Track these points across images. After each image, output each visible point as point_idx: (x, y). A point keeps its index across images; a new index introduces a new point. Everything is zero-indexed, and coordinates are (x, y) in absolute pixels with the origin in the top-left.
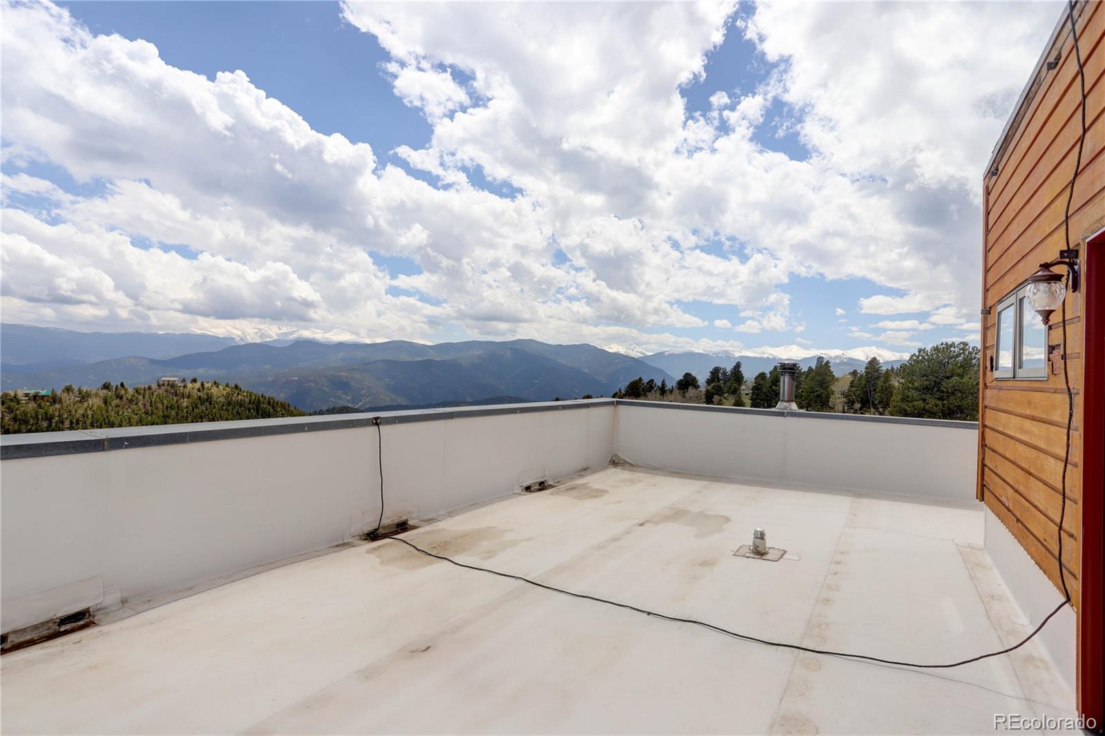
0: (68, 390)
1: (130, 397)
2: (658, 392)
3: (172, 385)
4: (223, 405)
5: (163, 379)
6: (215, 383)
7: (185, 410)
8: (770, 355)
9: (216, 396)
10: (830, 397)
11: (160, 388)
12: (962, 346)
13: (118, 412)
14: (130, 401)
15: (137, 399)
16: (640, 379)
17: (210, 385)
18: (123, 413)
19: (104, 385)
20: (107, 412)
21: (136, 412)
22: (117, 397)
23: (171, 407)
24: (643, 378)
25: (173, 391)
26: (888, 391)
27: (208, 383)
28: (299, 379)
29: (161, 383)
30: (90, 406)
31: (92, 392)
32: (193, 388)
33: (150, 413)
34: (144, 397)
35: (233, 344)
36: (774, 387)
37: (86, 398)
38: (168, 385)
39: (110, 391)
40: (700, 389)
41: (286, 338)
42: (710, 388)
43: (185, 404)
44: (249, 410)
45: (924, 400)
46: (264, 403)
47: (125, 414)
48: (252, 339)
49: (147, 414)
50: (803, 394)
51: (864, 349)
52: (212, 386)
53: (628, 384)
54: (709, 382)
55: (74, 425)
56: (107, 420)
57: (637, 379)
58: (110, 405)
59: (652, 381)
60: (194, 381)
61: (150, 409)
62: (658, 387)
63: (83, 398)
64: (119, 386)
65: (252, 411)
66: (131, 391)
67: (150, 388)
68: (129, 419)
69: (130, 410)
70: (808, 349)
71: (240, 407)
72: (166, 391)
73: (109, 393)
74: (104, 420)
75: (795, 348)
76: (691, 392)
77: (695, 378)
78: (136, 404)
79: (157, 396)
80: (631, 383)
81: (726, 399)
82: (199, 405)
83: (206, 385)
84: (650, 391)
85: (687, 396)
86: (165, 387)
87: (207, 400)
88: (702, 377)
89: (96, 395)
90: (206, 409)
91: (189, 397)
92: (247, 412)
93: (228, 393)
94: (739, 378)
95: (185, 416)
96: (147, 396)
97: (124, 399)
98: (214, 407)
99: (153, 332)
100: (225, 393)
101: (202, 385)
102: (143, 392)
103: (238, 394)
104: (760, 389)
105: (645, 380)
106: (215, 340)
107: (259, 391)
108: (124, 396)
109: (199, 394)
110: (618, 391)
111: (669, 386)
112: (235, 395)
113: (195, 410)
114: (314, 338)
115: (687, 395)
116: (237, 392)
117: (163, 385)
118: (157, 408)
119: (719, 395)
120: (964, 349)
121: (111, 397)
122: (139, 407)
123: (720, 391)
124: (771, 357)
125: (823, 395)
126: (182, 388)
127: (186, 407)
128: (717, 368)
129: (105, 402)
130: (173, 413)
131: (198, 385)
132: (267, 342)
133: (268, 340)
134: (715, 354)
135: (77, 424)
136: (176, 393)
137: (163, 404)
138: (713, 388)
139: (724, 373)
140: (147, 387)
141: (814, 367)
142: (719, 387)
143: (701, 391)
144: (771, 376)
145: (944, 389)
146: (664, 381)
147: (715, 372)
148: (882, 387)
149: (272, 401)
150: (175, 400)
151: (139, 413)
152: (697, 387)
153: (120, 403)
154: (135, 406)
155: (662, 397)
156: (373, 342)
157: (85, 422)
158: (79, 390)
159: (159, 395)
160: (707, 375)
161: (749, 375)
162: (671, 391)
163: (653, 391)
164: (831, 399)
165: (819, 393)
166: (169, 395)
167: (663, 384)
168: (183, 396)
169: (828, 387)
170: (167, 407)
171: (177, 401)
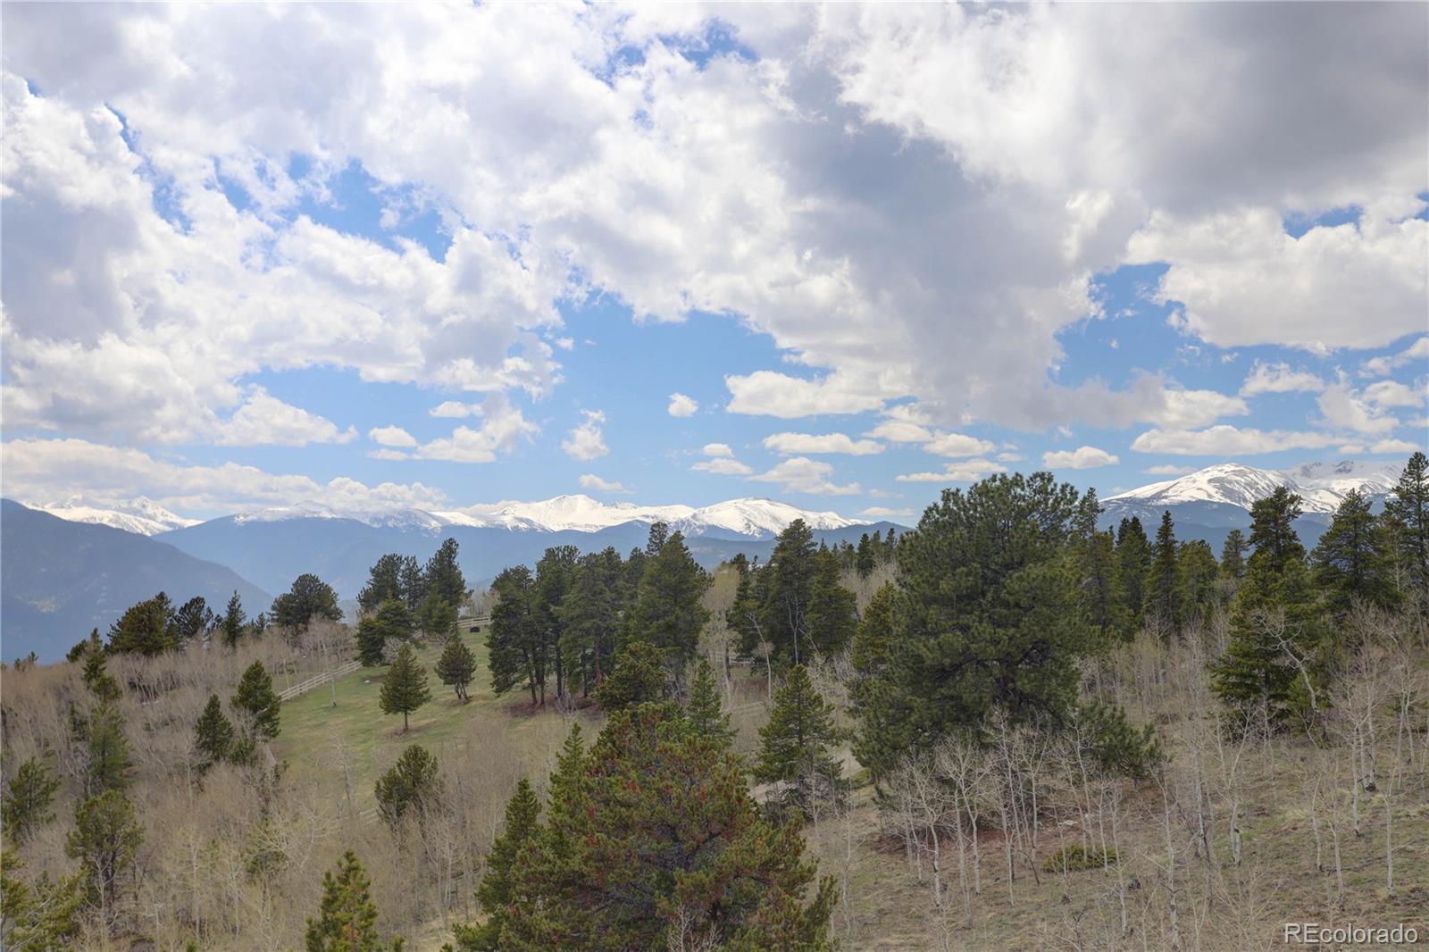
2: (219, 636)
8: (521, 520)
10: (698, 631)
12: (1038, 483)
16: (161, 597)
24: (169, 595)
26: (838, 605)
36: (552, 608)
40: (343, 621)
42: (372, 616)
45: (965, 629)
50: (632, 623)
51: (740, 502)
53: (120, 613)
54: (367, 600)
57: (152, 597)
59: (198, 602)
62: (219, 619)
70: (614, 505)
75: (581, 501)
76: (318, 629)
77: (328, 590)
80: (131, 612)
81: (418, 646)
84: (191, 634)
85: (305, 643)
88: (348, 589)
94: (451, 586)
104: (515, 614)
105: (177, 601)
110: (88, 638)
111: (250, 616)
115: (306, 639)
119: (399, 635)
120: (1042, 491)
123: (400, 623)
124: (523, 526)
125: (682, 625)
128: (391, 558)
134: (375, 519)
138: (381, 616)
139: (412, 574)
141: (644, 550)
142: (398, 612)
143: (345, 627)
144: (541, 578)
145: (1011, 599)
146: (234, 602)
147: (386, 572)
148: (819, 596)
152: (332, 614)
155: (229, 649)
160: (364, 581)
161: (477, 575)
162: (258, 631)
163: (202, 633)
164: (702, 634)
165: (672, 618)
167: (234, 609)
169: (692, 601)
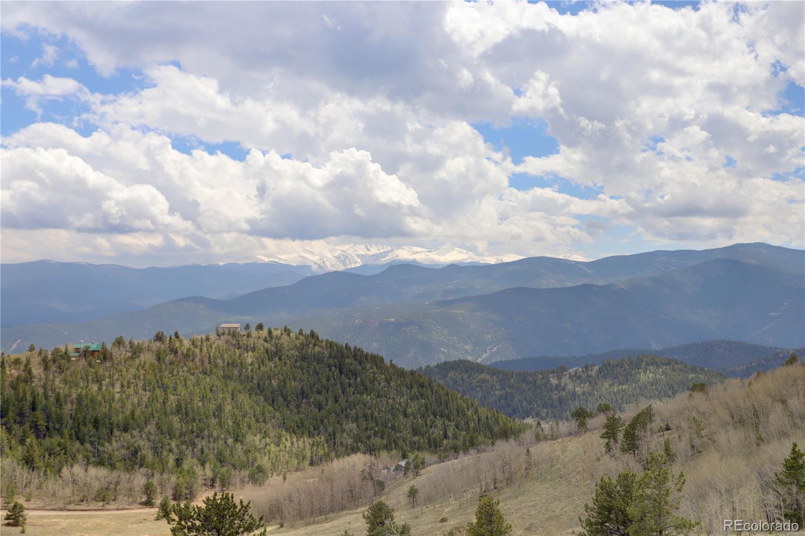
0: (119, 344)
1: (185, 352)
3: (233, 334)
4: (296, 361)
5: (223, 325)
6: (286, 329)
7: (250, 368)
9: (286, 348)
11: (219, 339)
13: (173, 371)
14: (186, 356)
15: (193, 352)
17: (279, 332)
18: (178, 372)
19: (157, 336)
20: (160, 371)
21: (192, 371)
22: (171, 350)
23: (233, 364)
25: (234, 342)
27: (277, 329)
28: (395, 320)
29: (221, 331)
30: (142, 363)
31: (144, 346)
32: (259, 338)
33: (208, 372)
34: (201, 350)
35: (309, 275)
37: (137, 353)
38: (229, 334)
39: (163, 343)
41: (376, 262)
43: (249, 360)
44: (329, 366)
46: (348, 357)
47: (181, 373)
48: (333, 266)
49: (205, 373)
52: (282, 334)
55: (126, 388)
56: (160, 382)
58: (164, 363)
60: (260, 327)
61: (208, 366)
63: (135, 353)
64: (173, 337)
65: (333, 368)
66: (186, 343)
67: (208, 339)
68: (185, 380)
69: (185, 369)
71: (318, 364)
72: (227, 342)
73: (162, 346)
74: (157, 382)
78: (193, 361)
79: (216, 349)
82: (266, 361)
83: (275, 333)
86: (226, 336)
87: (276, 353)
89: (149, 349)
90: (276, 366)
91: (254, 349)
92: (327, 369)
93: (302, 344)
95: (250, 376)
96: (205, 349)
97: (180, 353)
98: (285, 364)
99: (214, 262)
100: (297, 342)
101: (270, 332)
102: (199, 344)
103: (315, 345)
106: (285, 269)
107: (342, 340)
108: (179, 350)
109: (266, 345)
112: (311, 346)
113: (262, 368)
114: (414, 261)
116: (313, 342)
117: (223, 334)
118: (216, 366)
121: (165, 351)
122: (195, 364)
126: (245, 337)
127: (251, 365)
129: (159, 358)
130: (236, 372)
131: (264, 333)
132: (351, 269)
133: (353, 266)
135: (128, 388)
136: (239, 344)
137: (223, 360)
140: (204, 337)
149: (359, 353)
150: (238, 354)
151: (196, 371)
153: (174, 359)
154: (192, 363)
156: (499, 262)
157: (137, 385)
158: (131, 343)
159: (218, 347)
166: (231, 347)
168: (247, 349)
170: (228, 364)
171: (240, 356)
